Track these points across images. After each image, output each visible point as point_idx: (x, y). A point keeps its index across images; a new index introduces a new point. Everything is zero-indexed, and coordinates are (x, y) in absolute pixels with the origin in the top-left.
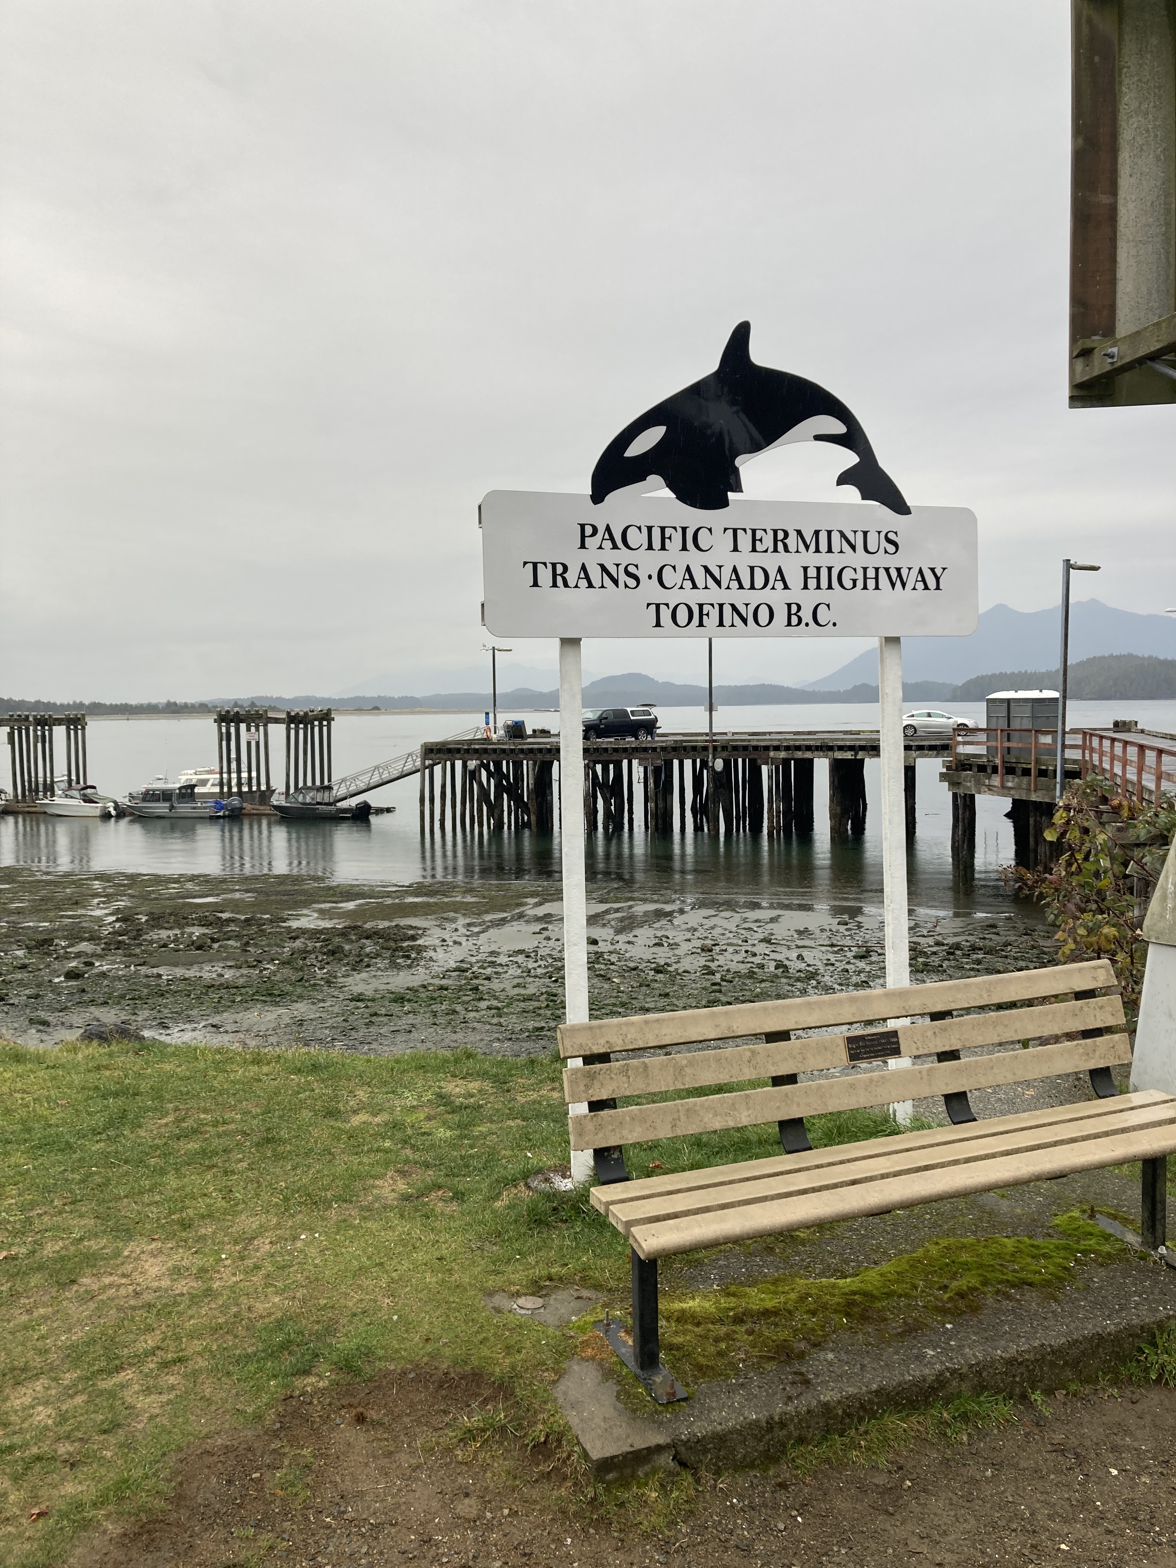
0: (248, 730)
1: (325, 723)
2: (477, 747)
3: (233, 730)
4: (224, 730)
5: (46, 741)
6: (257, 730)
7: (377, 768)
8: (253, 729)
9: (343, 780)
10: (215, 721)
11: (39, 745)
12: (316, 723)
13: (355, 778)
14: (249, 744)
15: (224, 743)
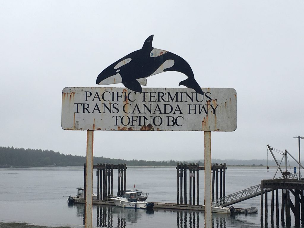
0: (191, 172)
1: (223, 170)
2: (288, 183)
3: (183, 172)
4: (180, 172)
5: (111, 175)
6: (194, 172)
7: (245, 191)
8: (192, 172)
9: (230, 196)
10: (176, 168)
11: (108, 176)
12: (219, 170)
13: (235, 195)
14: (191, 178)
15: (180, 178)
